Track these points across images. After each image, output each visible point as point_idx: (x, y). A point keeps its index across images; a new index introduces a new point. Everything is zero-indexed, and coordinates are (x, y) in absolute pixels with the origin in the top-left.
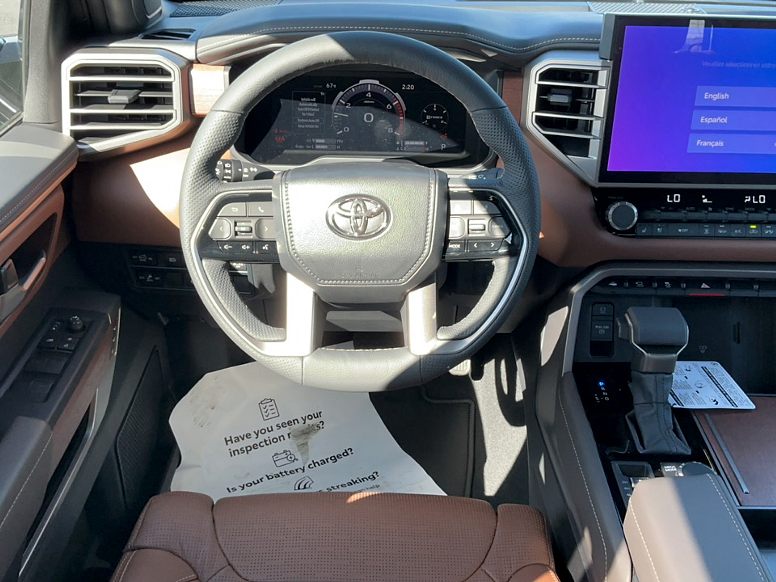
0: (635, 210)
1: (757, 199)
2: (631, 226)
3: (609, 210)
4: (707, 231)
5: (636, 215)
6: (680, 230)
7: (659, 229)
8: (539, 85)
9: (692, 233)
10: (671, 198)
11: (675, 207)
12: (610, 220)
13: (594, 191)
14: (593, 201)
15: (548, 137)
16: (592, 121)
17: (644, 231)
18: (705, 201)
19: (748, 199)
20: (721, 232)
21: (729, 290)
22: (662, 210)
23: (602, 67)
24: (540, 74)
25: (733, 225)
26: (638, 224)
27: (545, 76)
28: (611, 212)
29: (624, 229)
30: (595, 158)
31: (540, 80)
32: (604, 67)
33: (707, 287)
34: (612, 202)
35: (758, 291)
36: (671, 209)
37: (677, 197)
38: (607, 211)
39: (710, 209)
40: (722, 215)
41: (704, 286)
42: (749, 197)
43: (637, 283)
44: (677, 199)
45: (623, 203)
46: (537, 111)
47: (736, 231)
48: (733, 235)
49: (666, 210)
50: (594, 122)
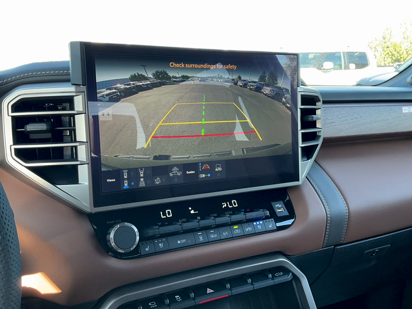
0: (136, 230)
1: (231, 204)
2: (134, 247)
3: (110, 234)
4: (201, 238)
5: (137, 234)
6: (179, 242)
7: (160, 245)
8: (13, 117)
9: (190, 242)
10: (164, 214)
11: (169, 222)
12: (113, 244)
13: (91, 217)
14: (92, 228)
15: (32, 169)
16: (76, 147)
17: (147, 249)
18: (192, 212)
19: (224, 205)
20: (212, 237)
21: (230, 289)
22: (159, 226)
23: (76, 92)
24: (13, 106)
25: (220, 229)
26: (140, 244)
27: (17, 107)
28: (112, 236)
29: (128, 251)
30: (87, 183)
31: (12, 112)
32: (78, 93)
33: (212, 291)
34: (112, 226)
35: (252, 284)
36: (166, 223)
37: (169, 212)
38: (107, 236)
39: (199, 218)
40: (210, 221)
41: (209, 291)
42: (225, 203)
43: (150, 304)
44: (169, 214)
45: (122, 224)
46: (15, 144)
47: (224, 234)
48: (222, 238)
49: (163, 225)
50: (79, 148)
